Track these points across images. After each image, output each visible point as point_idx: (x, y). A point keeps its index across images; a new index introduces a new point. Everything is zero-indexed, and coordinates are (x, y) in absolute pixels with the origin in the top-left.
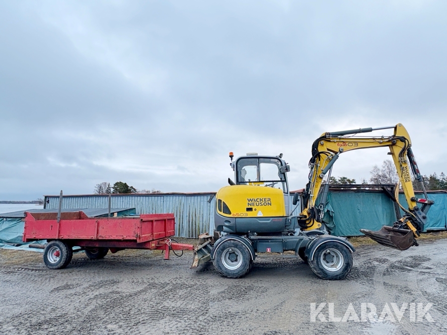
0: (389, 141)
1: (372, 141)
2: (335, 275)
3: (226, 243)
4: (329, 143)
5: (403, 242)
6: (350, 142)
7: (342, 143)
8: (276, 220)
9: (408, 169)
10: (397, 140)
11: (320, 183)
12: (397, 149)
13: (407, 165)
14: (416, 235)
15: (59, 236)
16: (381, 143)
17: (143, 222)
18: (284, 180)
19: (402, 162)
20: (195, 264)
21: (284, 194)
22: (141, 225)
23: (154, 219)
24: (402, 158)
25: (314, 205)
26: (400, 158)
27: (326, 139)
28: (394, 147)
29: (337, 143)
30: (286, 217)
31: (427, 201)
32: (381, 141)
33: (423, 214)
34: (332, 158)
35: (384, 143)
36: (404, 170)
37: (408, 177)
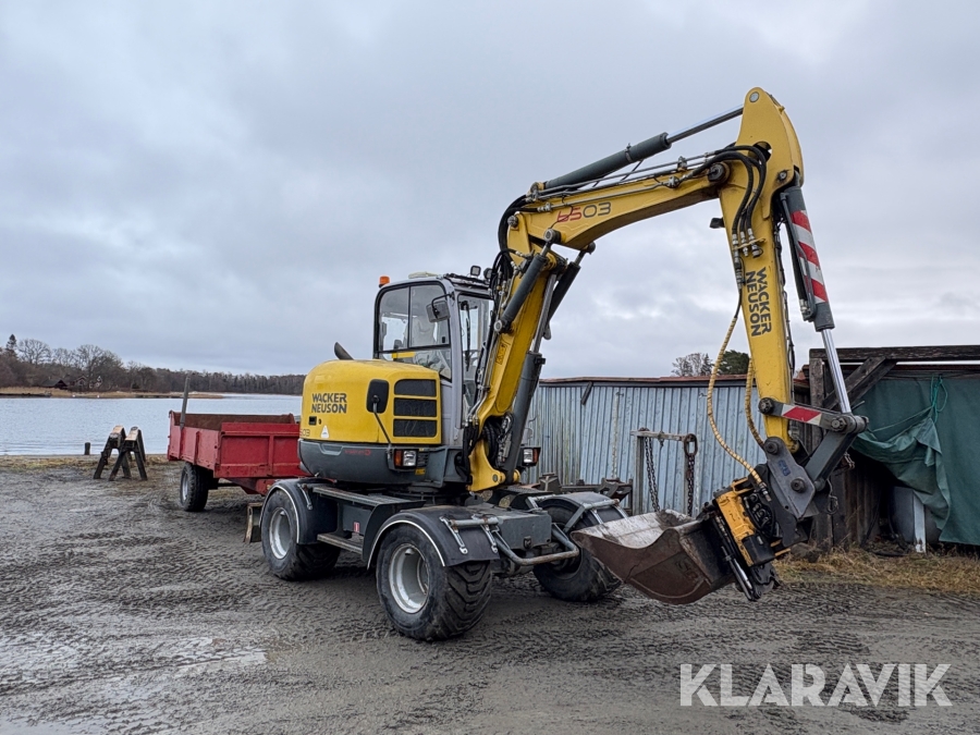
0: (699, 174)
1: (652, 183)
3: (274, 495)
4: (536, 218)
6: (591, 204)
8: (353, 452)
9: (770, 279)
10: (735, 164)
11: (509, 348)
12: (735, 199)
13: (768, 263)
14: (744, 552)
15: (181, 454)
16: (676, 186)
17: (224, 437)
18: (447, 342)
19: (740, 251)
20: (249, 535)
21: (445, 382)
22: (221, 443)
23: (272, 433)
24: (742, 234)
25: (483, 416)
26: (734, 236)
27: (527, 206)
28: (726, 193)
29: (556, 214)
30: (386, 445)
31: (819, 417)
32: (671, 181)
33: (799, 473)
34: (527, 266)
35: (686, 186)
36: (752, 286)
37: (765, 316)
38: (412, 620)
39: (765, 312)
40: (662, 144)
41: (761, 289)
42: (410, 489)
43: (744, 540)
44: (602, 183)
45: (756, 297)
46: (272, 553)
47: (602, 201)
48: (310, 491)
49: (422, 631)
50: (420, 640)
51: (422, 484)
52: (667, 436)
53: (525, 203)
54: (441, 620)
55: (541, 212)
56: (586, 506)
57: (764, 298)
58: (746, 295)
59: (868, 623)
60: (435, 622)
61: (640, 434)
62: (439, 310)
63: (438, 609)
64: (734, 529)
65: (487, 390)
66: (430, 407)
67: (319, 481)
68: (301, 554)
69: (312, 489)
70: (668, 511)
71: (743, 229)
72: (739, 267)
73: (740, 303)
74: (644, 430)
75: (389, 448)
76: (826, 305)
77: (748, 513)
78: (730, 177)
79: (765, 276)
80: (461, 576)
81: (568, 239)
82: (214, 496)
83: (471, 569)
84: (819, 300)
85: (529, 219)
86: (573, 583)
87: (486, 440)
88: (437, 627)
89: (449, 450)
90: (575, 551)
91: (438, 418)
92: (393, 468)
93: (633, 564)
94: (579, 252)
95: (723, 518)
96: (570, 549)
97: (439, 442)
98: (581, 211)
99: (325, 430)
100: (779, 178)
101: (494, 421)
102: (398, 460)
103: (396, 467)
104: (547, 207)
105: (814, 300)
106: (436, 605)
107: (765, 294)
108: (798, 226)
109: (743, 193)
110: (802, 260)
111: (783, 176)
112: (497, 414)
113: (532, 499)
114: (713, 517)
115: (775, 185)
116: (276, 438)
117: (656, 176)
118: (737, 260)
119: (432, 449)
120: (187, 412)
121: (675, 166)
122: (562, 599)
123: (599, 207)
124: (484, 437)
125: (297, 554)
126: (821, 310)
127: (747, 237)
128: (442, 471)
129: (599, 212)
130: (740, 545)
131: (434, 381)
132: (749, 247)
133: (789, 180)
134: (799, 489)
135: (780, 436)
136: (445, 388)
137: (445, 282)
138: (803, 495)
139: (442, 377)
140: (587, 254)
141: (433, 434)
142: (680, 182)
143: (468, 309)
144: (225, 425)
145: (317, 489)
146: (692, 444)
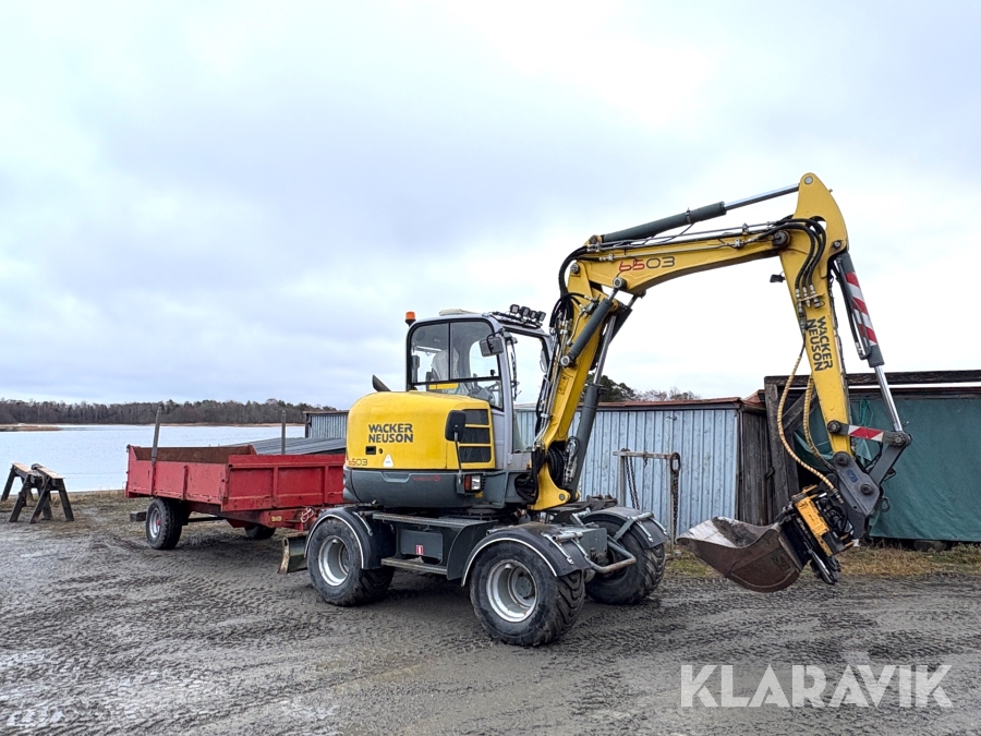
0: (762, 239)
1: (716, 243)
2: (514, 631)
3: (324, 524)
4: (597, 267)
5: (743, 563)
6: (654, 257)
7: (631, 263)
8: (423, 479)
9: (829, 325)
10: (794, 233)
11: (571, 381)
12: (797, 262)
13: (827, 313)
14: (824, 546)
15: (153, 489)
16: (739, 248)
17: (232, 469)
18: (496, 374)
19: (804, 303)
20: (285, 564)
21: (495, 411)
22: (228, 477)
23: (276, 465)
24: (805, 289)
25: (547, 442)
26: (798, 291)
27: (586, 256)
28: (788, 256)
29: (618, 264)
30: (457, 471)
31: (881, 434)
32: (737, 243)
33: (865, 480)
34: (594, 308)
35: (749, 248)
36: (813, 331)
37: (827, 355)
38: (519, 629)
39: (826, 352)
40: (719, 210)
41: (822, 333)
42: (471, 511)
43: (824, 536)
44: (651, 242)
45: (818, 340)
46: (323, 582)
47: (665, 255)
48: (369, 519)
49: (532, 637)
50: (528, 645)
51: (481, 506)
52: (652, 456)
53: (586, 252)
54: (552, 625)
55: (603, 261)
56: (634, 518)
57: (824, 341)
58: (808, 338)
59: (859, 603)
60: (547, 627)
61: (623, 454)
62: (493, 345)
63: (550, 615)
64: (812, 527)
65: (551, 418)
66: (484, 435)
67: (380, 509)
68: (364, 579)
69: (371, 516)
70: (721, 518)
71: (804, 285)
72: (801, 316)
73: (804, 346)
74: (624, 450)
75: (460, 473)
76: (877, 346)
77: (821, 514)
78: (790, 244)
79: (824, 323)
80: (567, 585)
81: (631, 287)
82: (192, 531)
83: (573, 577)
84: (872, 343)
85: (589, 266)
86: (621, 588)
87: (549, 462)
88: (548, 631)
89: (510, 474)
90: (633, 559)
91: (491, 445)
92: (463, 492)
93: (734, 562)
94: (632, 296)
95: (802, 519)
96: (626, 558)
97: (493, 467)
98: (644, 262)
99: (388, 458)
100: (833, 246)
101: (558, 446)
102: (467, 485)
103: (466, 491)
104: (610, 258)
105: (868, 343)
106: (548, 611)
107: (825, 337)
108: (850, 285)
109: (805, 258)
110: (856, 311)
111: (837, 245)
112: (559, 439)
113: (575, 515)
114: (794, 518)
115: (830, 251)
116: (279, 469)
117: (719, 238)
118: (800, 310)
119: (490, 473)
120: (159, 446)
121: (740, 231)
122: (609, 604)
123: (662, 261)
124: (548, 461)
125: (360, 580)
126: (874, 352)
127: (809, 291)
128: (502, 494)
129: (662, 264)
130: (819, 540)
131: (486, 410)
132: (812, 300)
133: (842, 248)
134: (866, 492)
135: (845, 450)
136: (496, 417)
137: (491, 319)
138: (870, 497)
139: (492, 407)
140: (639, 299)
141: (488, 460)
142: (745, 244)
143: (512, 344)
144: (232, 458)
145: (376, 516)
146: (675, 462)
